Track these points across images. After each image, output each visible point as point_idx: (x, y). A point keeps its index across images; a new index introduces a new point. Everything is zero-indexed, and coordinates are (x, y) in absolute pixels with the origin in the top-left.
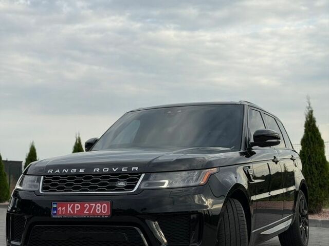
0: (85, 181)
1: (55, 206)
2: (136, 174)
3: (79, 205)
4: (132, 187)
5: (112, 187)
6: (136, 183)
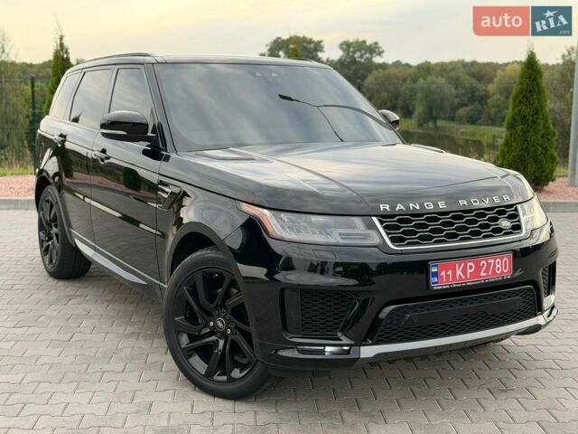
1: (434, 270)
2: (511, 206)
3: (472, 264)
4: (517, 227)
5: (498, 230)
6: (519, 221)
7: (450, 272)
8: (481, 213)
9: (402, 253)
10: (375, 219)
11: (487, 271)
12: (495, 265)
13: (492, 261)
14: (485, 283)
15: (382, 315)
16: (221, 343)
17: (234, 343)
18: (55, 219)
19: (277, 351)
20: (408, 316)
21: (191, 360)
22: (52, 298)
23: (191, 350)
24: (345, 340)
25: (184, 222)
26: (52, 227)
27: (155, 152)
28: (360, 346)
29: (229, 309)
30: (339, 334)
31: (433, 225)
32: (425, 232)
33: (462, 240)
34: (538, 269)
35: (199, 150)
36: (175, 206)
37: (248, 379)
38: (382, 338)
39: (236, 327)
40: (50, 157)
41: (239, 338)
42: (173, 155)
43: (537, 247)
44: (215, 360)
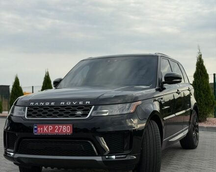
0: (55, 111)
2: (89, 106)
3: (51, 127)
4: (86, 115)
6: (89, 112)
7: (41, 129)
9: (28, 120)
11: (58, 130)
14: (57, 135)
28: (15, 153)
31: (45, 111)
32: (40, 113)
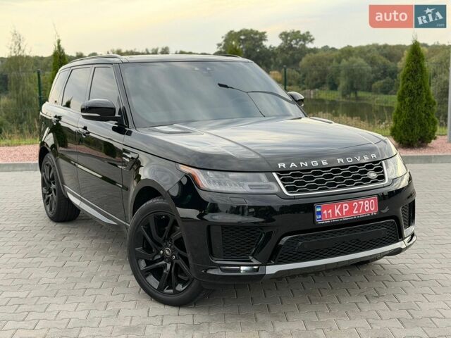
1: (318, 210)
2: (377, 162)
3: (347, 205)
4: (382, 178)
5: (367, 180)
6: (383, 173)
7: (330, 211)
8: (354, 167)
9: (294, 198)
10: (274, 174)
11: (358, 209)
12: (364, 206)
13: (362, 202)
14: (357, 219)
15: (281, 243)
16: (169, 266)
17: (177, 266)
18: (53, 178)
19: (207, 270)
20: (300, 243)
21: (148, 279)
22: (51, 236)
23: (147, 271)
24: (255, 262)
25: (142, 178)
26: (51, 184)
27: (121, 129)
28: (266, 265)
29: (173, 241)
30: (251, 258)
31: (318, 178)
32: (312, 182)
33: (339, 187)
34: (399, 207)
35: (152, 125)
36: (135, 166)
37: (187, 292)
38: (281, 260)
39: (179, 254)
40: (49, 133)
41: (180, 262)
42: (134, 131)
43: (399, 191)
44: (164, 278)
